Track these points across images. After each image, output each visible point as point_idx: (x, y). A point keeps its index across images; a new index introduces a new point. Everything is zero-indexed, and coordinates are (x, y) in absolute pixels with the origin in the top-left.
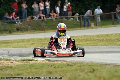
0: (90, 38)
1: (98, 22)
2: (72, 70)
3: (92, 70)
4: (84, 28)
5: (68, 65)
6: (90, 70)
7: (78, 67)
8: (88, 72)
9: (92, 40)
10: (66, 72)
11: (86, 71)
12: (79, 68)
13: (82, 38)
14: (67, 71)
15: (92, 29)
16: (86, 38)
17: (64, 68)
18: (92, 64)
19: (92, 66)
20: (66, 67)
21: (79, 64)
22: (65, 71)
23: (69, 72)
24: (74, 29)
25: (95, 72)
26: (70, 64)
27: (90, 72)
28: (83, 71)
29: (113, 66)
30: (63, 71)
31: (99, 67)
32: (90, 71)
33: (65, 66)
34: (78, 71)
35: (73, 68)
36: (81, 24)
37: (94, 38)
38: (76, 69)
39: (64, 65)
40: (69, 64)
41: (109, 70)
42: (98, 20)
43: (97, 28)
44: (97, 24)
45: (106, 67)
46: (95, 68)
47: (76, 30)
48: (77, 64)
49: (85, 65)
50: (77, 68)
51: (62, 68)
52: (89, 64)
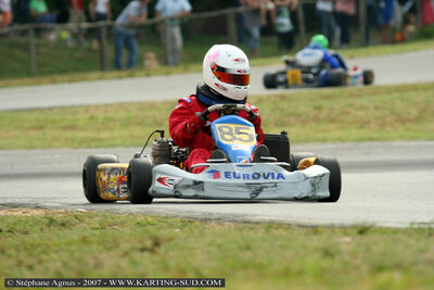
0: (139, 114)
1: (174, 51)
2: (68, 244)
3: (149, 244)
4: (116, 73)
5: (52, 221)
6: (141, 242)
7: (93, 229)
8: (133, 249)
9: (150, 121)
10: (44, 252)
11: (125, 246)
12: (97, 232)
13: (109, 115)
14: (48, 246)
15: (148, 75)
16: (123, 114)
17: (35, 235)
18: (150, 220)
19: (150, 227)
20: (42, 229)
21: (98, 219)
22: (39, 246)
23: (56, 252)
24: (75, 76)
25: (162, 249)
26: (59, 218)
27: (143, 249)
28: (112, 245)
29: (232, 225)
30: (30, 249)
31: (177, 230)
32: (140, 246)
33: (37, 228)
34: (94, 246)
35: (73, 234)
36: (102, 57)
37: (156, 113)
38: (84, 240)
39: (37, 223)
40: (55, 218)
41: (219, 241)
42: (173, 40)
43: (168, 73)
44: (170, 58)
45: (206, 231)
46: (164, 233)
47: (84, 80)
48: (86, 220)
49: (122, 224)
50: (88, 233)
51: (26, 233)
52: (139, 220)
